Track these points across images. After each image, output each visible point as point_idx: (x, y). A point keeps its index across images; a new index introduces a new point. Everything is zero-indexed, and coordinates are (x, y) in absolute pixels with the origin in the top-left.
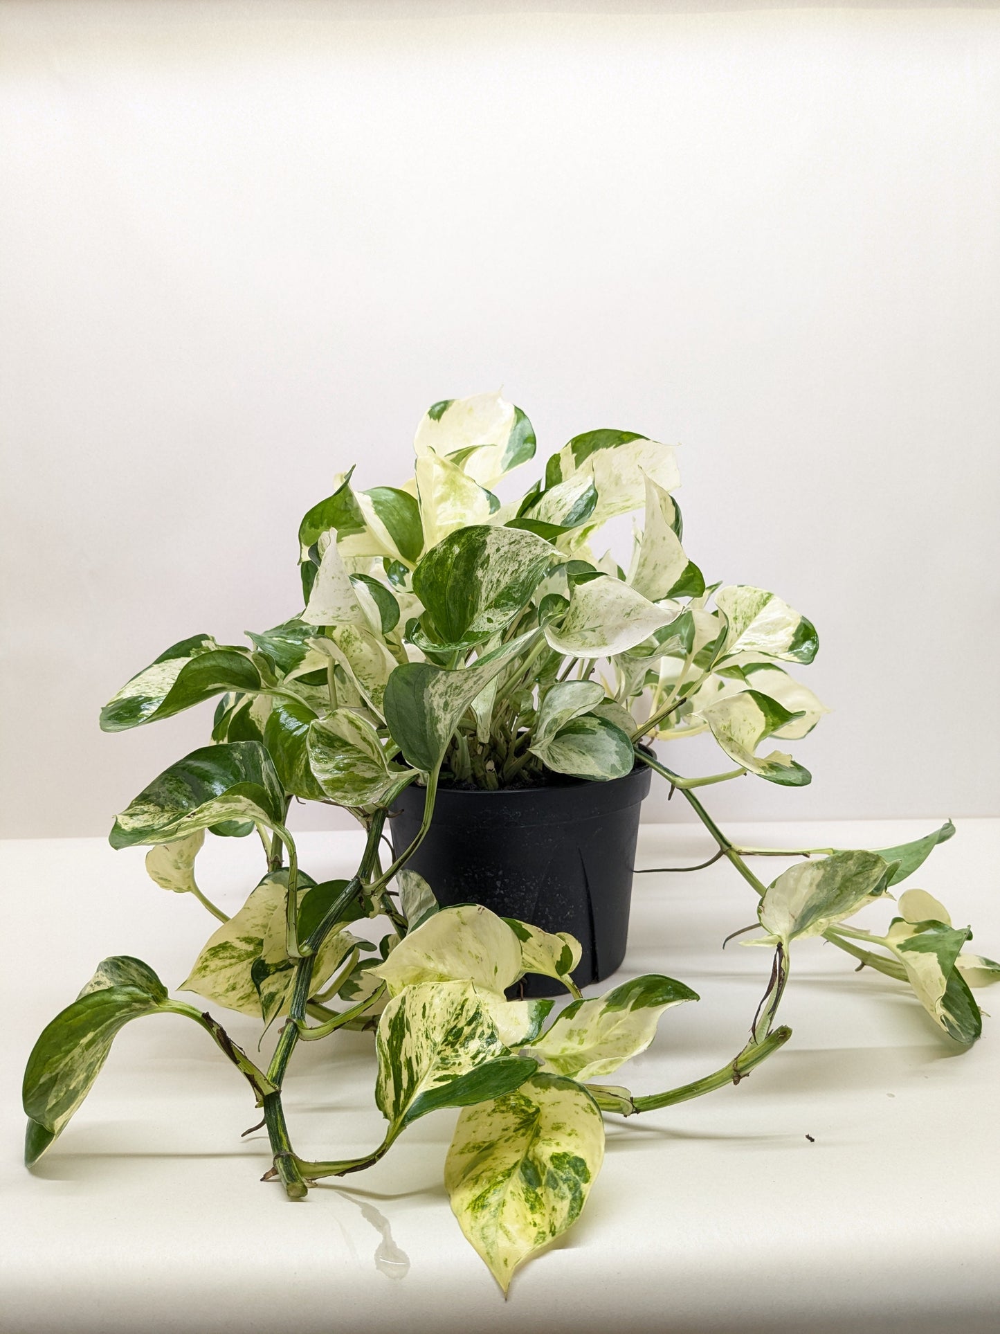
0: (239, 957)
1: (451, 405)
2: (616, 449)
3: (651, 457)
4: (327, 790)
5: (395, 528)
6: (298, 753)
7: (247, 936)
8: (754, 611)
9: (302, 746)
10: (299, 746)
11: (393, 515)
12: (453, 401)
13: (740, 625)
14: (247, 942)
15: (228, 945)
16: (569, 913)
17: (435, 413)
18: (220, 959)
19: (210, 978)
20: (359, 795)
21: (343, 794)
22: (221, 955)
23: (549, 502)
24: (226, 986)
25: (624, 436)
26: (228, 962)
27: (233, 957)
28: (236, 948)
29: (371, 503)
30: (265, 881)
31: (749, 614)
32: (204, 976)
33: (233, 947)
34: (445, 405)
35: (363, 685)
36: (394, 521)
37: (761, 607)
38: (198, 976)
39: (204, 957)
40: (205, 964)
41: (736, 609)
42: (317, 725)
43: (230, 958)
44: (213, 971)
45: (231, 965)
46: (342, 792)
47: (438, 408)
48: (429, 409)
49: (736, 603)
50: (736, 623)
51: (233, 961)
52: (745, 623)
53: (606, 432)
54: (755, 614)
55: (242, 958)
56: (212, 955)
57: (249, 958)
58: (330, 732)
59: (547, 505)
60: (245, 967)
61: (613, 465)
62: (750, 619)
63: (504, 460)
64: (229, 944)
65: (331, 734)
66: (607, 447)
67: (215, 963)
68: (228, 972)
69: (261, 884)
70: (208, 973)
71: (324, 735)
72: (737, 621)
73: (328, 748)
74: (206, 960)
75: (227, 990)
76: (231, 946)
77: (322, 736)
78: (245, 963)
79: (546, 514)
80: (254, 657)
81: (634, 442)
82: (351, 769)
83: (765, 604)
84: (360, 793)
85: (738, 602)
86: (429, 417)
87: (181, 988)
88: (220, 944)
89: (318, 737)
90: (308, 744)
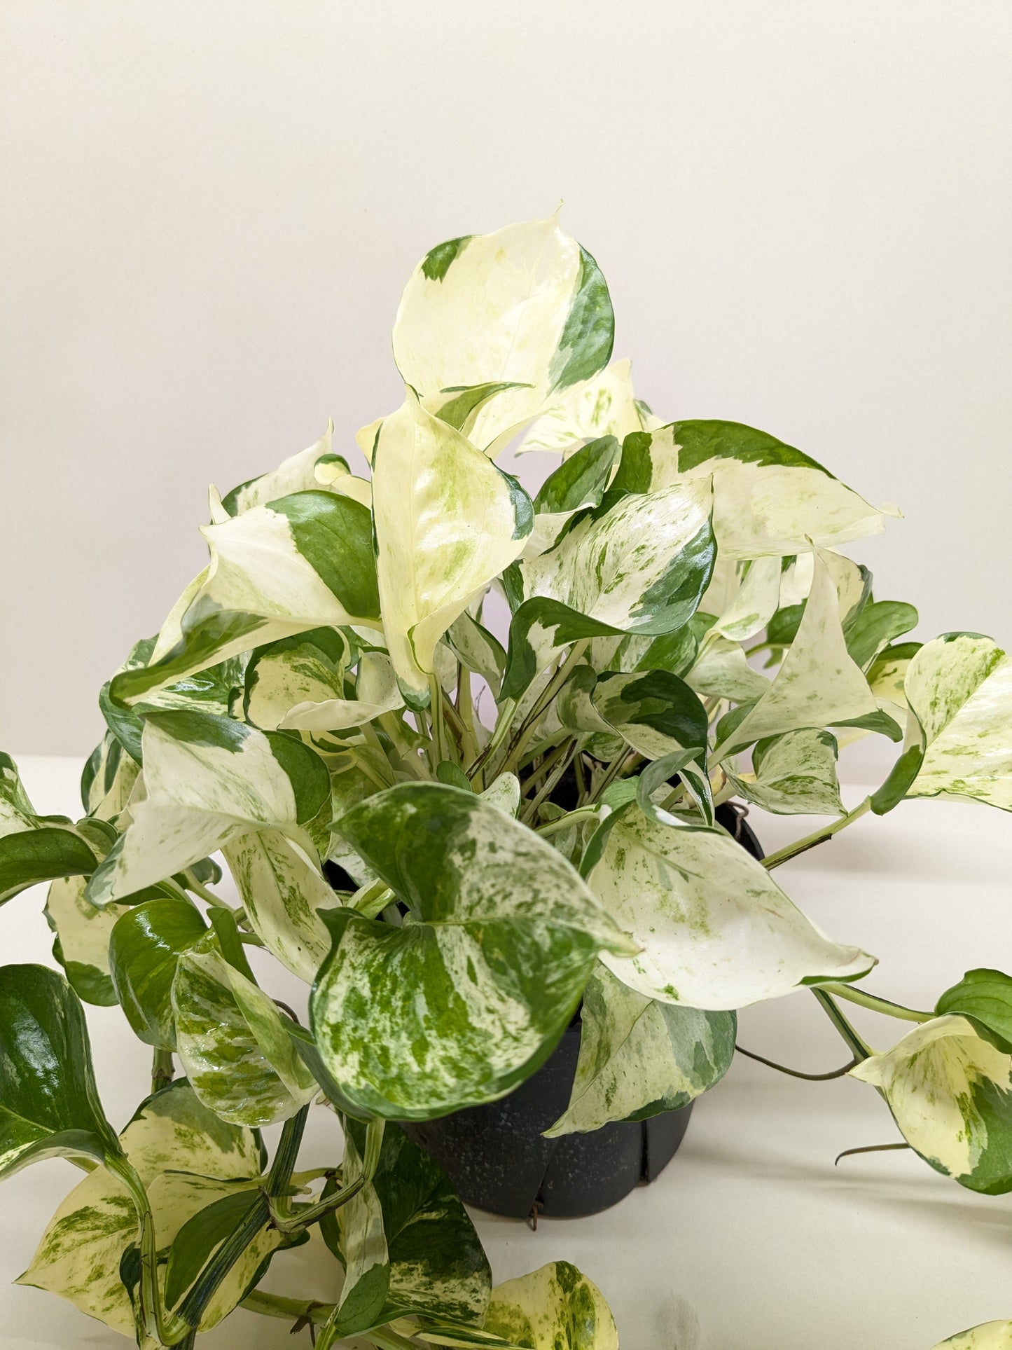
0: (106, 1227)
1: (465, 247)
2: (760, 468)
3: (833, 513)
4: (202, 1097)
5: (337, 572)
6: (159, 1007)
7: (117, 1195)
8: (967, 688)
9: (164, 998)
10: (160, 997)
11: (332, 547)
12: (468, 238)
13: (940, 715)
14: (118, 1204)
15: (88, 1212)
16: (610, 1140)
17: (436, 266)
18: (78, 1231)
19: (63, 1261)
20: (258, 1102)
21: (230, 1102)
22: (79, 1226)
23: (622, 544)
24: (88, 1272)
25: (782, 451)
26: (90, 1234)
27: (98, 1228)
28: (102, 1215)
29: (289, 533)
30: (144, 1113)
31: (958, 695)
32: (53, 1261)
33: (97, 1214)
34: (453, 248)
35: (275, 870)
36: (335, 560)
37: (979, 680)
38: (44, 1261)
39: (53, 1233)
40: (53, 1243)
41: (937, 687)
42: (189, 964)
43: (93, 1229)
44: (68, 1250)
45: (95, 1238)
46: (229, 1099)
47: (440, 256)
48: (424, 259)
49: (939, 674)
50: (934, 713)
51: (98, 1232)
52: (948, 712)
53: (745, 431)
54: (969, 692)
55: (111, 1229)
56: (66, 1227)
57: (122, 1228)
58: (212, 978)
59: (618, 549)
60: (115, 1242)
61: (752, 497)
62: (958, 703)
63: (554, 365)
64: (91, 1210)
65: (212, 982)
66: (746, 460)
67: (68, 1239)
68: (93, 1248)
69: (137, 1117)
70: (59, 1254)
71: (201, 981)
72: (936, 709)
73: (209, 1003)
74: (56, 1236)
75: (90, 1280)
76: (93, 1213)
77: (198, 982)
78: (117, 1235)
79: (615, 565)
80: (82, 829)
81: (801, 468)
82: (245, 1058)
83: (987, 674)
84: (259, 1097)
85: (942, 673)
86: (423, 274)
87: (18, 1282)
88: (77, 1212)
89: (191, 983)
90: (173, 999)
